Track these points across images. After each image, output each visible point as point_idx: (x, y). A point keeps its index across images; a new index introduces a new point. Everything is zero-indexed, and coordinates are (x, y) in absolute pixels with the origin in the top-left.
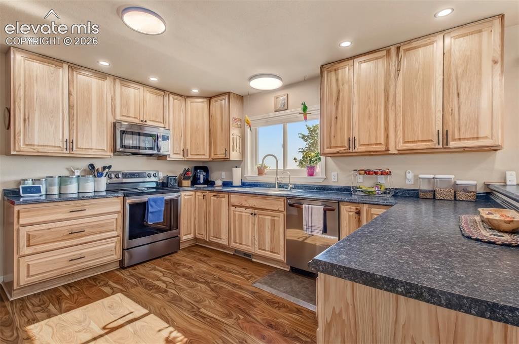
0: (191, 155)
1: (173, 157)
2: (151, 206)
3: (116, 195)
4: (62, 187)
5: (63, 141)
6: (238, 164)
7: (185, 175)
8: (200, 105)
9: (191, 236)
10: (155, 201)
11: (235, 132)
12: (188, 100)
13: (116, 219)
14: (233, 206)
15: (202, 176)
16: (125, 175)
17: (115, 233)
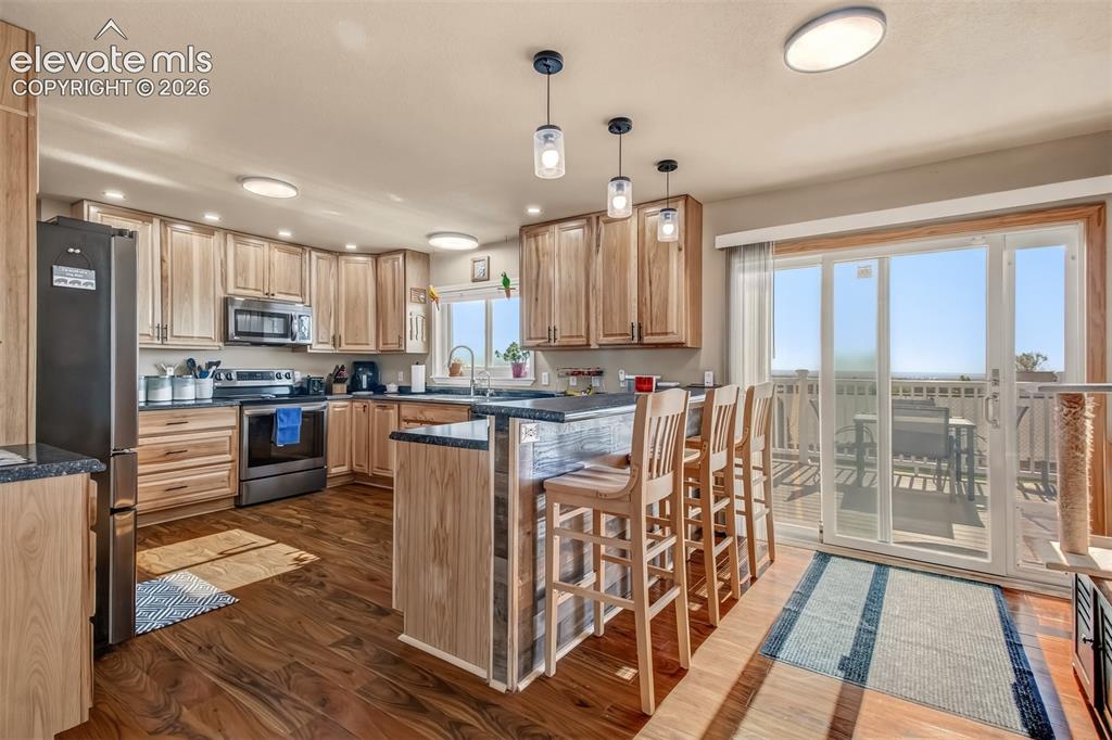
0: (347, 344)
1: (317, 348)
2: (282, 420)
3: (229, 403)
4: (151, 392)
5: (153, 327)
6: (420, 359)
7: (337, 377)
8: (360, 268)
9: (345, 469)
10: (287, 413)
11: (414, 310)
12: (343, 259)
13: (230, 437)
14: (405, 421)
15: (365, 377)
16: (241, 376)
17: (228, 457)
